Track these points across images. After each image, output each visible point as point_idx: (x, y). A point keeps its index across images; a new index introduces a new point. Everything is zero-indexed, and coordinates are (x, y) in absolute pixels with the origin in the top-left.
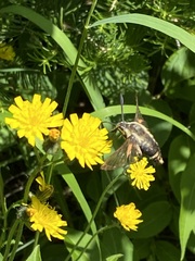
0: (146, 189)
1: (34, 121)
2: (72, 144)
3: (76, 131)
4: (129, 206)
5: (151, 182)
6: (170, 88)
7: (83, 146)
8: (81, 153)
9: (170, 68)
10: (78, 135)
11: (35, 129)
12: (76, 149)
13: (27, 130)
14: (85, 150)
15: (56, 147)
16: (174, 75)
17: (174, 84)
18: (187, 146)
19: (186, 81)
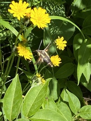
0: (63, 50)
1: (20, 10)
2: (35, 19)
3: (36, 14)
4: (56, 56)
5: (65, 47)
6: (74, 14)
7: (39, 20)
8: (38, 23)
9: (74, 5)
10: (37, 16)
11: (20, 14)
12: (36, 21)
13: (17, 14)
14: (40, 22)
15: (29, 20)
16: (76, 8)
17: (76, 12)
18: (81, 38)
19: (81, 10)
